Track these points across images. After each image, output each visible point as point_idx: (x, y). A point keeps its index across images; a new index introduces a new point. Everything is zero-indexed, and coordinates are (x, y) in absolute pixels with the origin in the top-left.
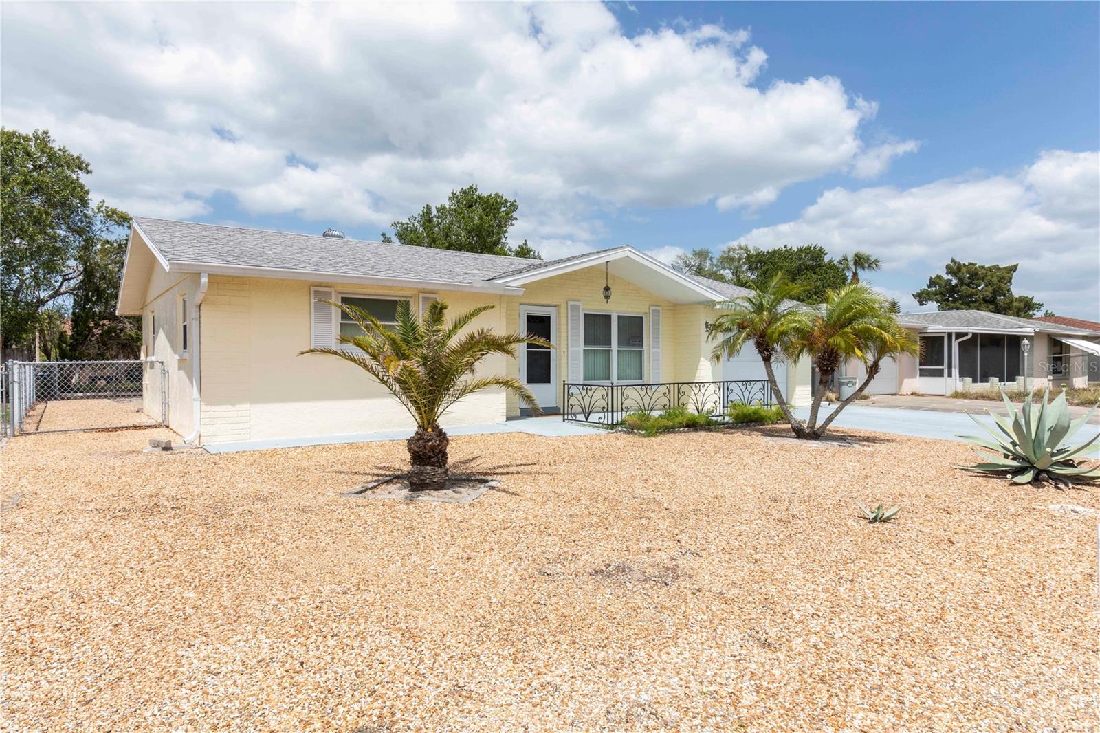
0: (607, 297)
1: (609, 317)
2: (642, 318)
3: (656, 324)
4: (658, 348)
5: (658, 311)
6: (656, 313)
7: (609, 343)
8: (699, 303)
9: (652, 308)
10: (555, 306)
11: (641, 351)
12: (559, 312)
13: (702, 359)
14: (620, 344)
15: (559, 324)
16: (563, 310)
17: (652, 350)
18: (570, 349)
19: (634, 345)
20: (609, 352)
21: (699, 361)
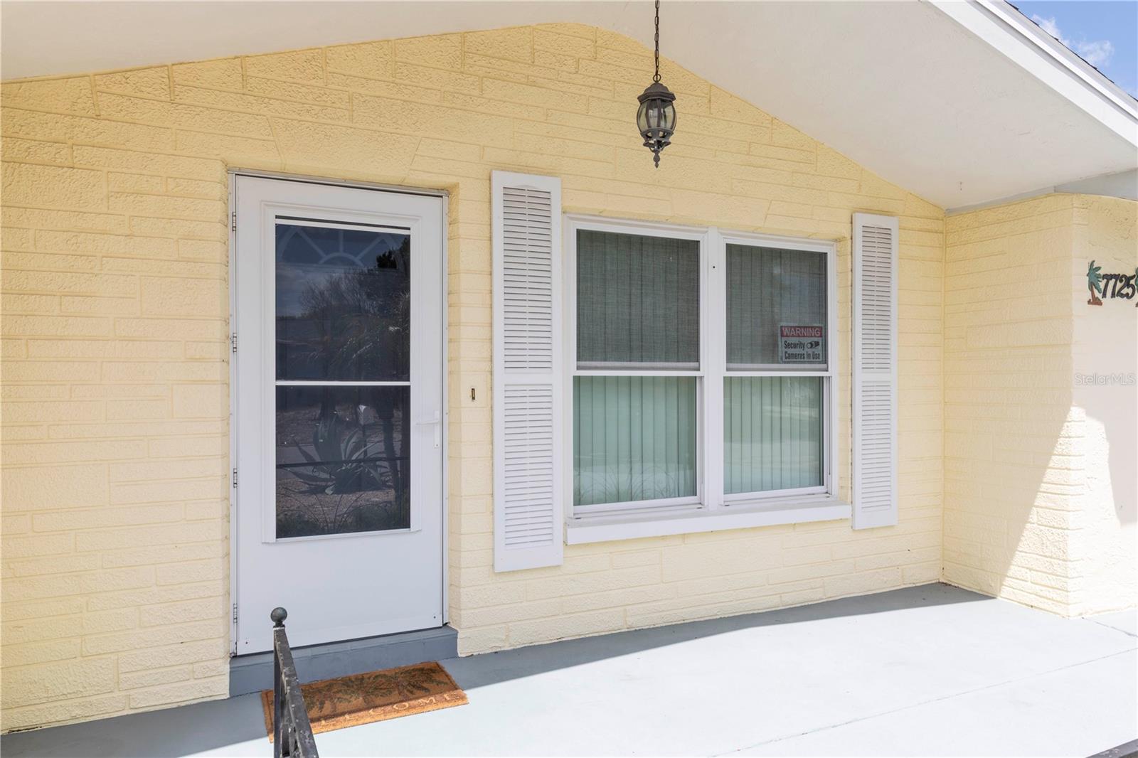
0: (657, 139)
1: (690, 249)
2: (822, 257)
3: (879, 278)
4: (885, 367)
5: (885, 234)
6: (881, 237)
7: (689, 349)
8: (1059, 190)
9: (862, 220)
10: (437, 193)
11: (821, 379)
12: (449, 220)
13: (1076, 412)
14: (735, 352)
15: (448, 272)
16: (468, 208)
17: (860, 376)
18: (501, 377)
19: (791, 358)
20: (691, 385)
21: (1063, 418)
